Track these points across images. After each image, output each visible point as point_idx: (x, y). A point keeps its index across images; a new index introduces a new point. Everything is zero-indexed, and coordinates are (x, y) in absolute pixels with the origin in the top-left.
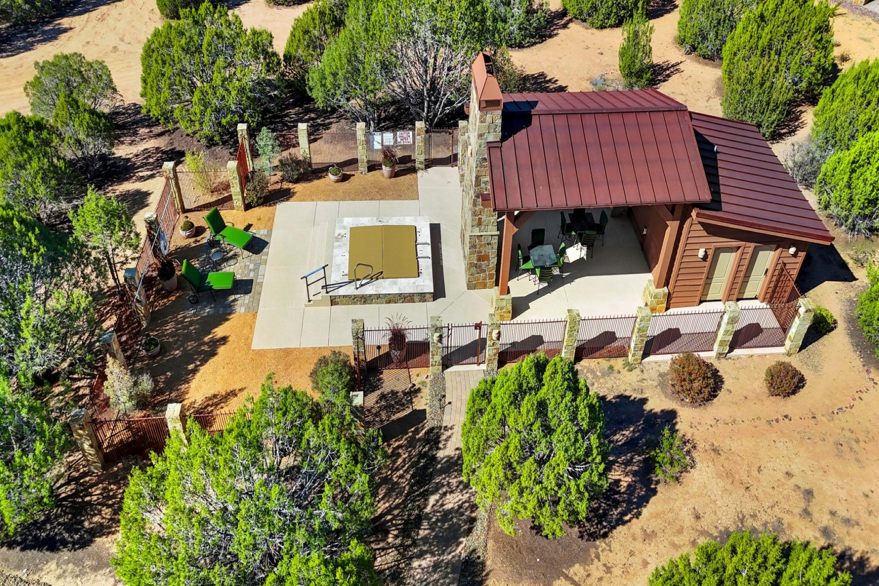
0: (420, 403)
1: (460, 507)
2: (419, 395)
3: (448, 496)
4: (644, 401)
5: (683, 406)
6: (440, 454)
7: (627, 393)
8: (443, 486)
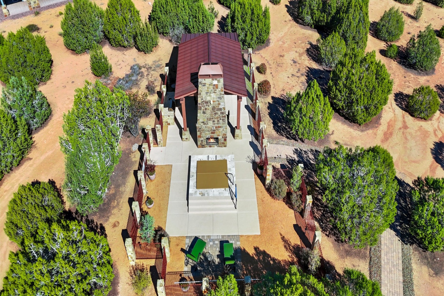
0: (278, 166)
1: (313, 154)
2: (275, 166)
3: (310, 157)
4: (269, 103)
5: (270, 94)
6: (297, 159)
7: (267, 107)
8: (307, 159)
